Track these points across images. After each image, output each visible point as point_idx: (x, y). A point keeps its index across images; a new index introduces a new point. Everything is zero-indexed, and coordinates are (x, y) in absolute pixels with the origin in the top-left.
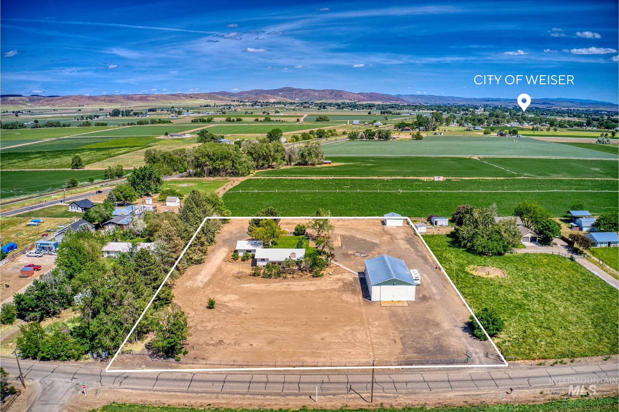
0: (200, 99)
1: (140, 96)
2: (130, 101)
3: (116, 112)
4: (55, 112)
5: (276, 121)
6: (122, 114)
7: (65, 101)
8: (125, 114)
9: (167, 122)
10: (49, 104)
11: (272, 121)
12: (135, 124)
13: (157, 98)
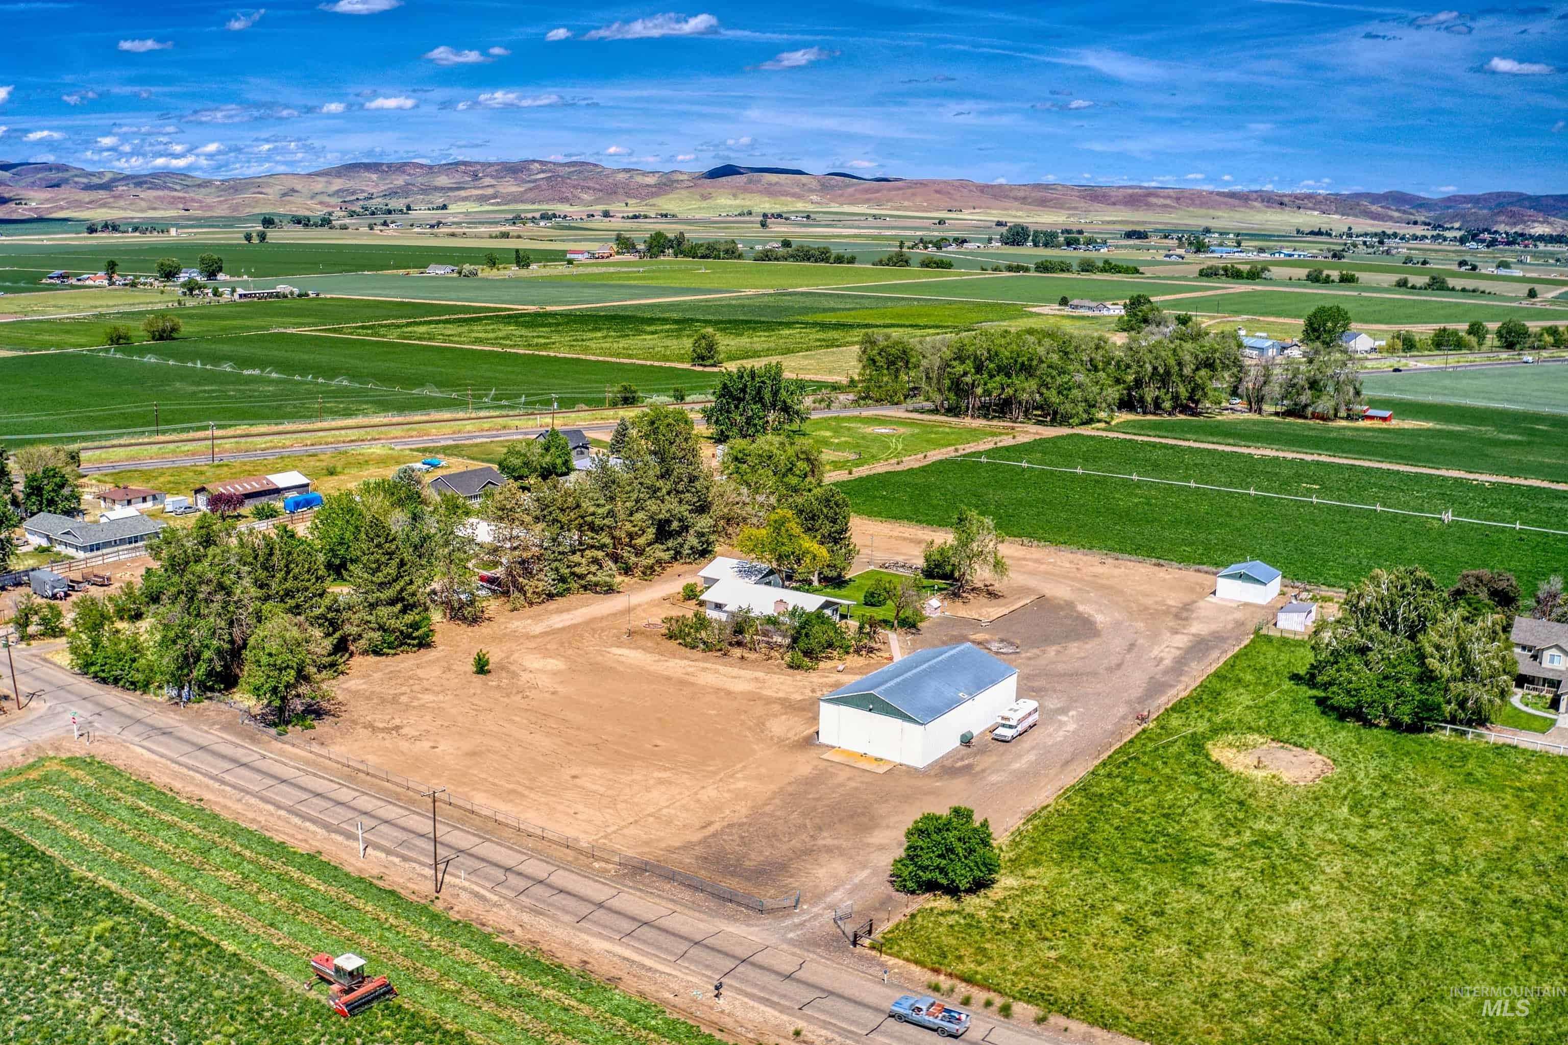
0: (1309, 212)
1: (1130, 191)
2: (1097, 206)
3: (1018, 234)
4: (879, 222)
5: (1464, 290)
6: (1033, 240)
7: (914, 195)
8: (1042, 239)
9: (1127, 270)
10: (868, 201)
11: (1448, 289)
12: (1027, 270)
13: (1178, 199)
